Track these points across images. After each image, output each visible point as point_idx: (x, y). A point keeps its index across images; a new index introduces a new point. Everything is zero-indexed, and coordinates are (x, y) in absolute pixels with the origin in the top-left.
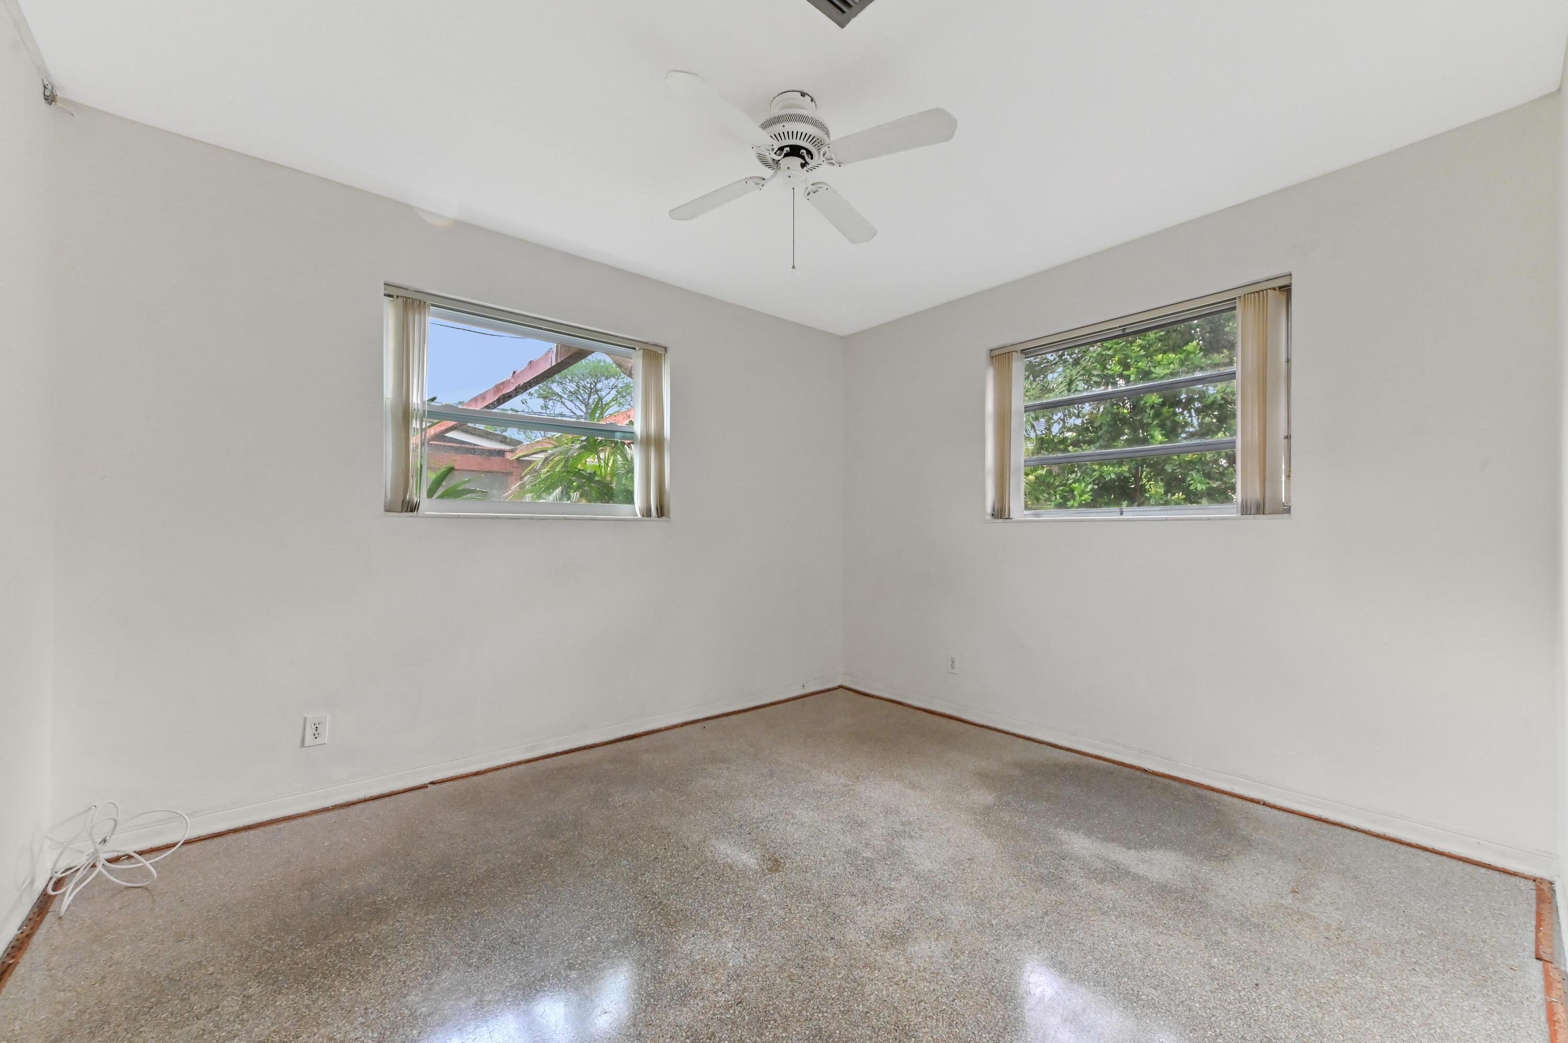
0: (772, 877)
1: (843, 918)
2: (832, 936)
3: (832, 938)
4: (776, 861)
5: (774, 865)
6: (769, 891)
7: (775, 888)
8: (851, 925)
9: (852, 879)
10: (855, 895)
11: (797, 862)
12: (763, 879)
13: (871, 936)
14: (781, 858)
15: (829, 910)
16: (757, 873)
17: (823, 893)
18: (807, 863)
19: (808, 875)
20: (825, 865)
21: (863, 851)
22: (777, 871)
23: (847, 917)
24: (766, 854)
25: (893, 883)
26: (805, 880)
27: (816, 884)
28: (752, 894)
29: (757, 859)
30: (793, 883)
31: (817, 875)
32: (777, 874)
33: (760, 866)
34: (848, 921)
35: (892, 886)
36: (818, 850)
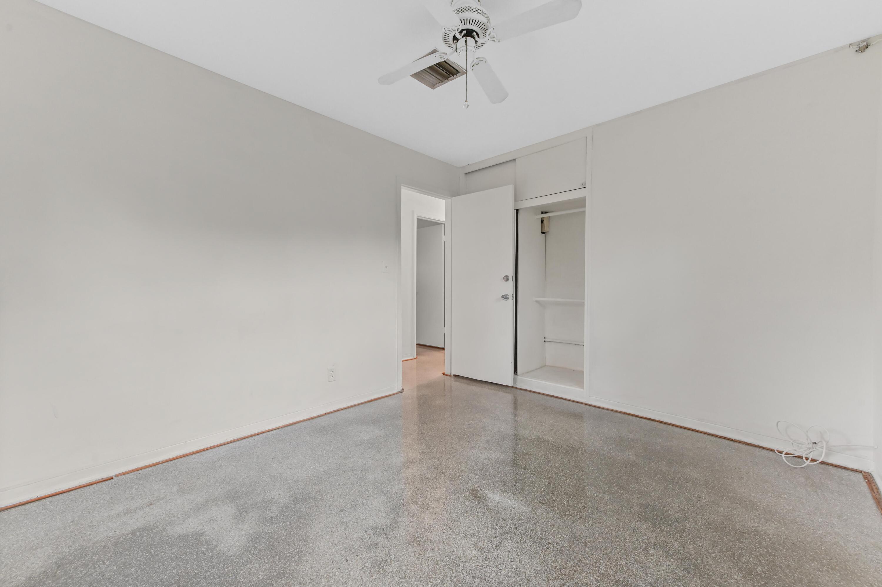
0: (474, 486)
1: (433, 468)
2: (438, 461)
3: (438, 460)
4: (475, 497)
5: (476, 494)
6: (473, 478)
7: (470, 480)
8: (429, 466)
9: (427, 488)
10: (426, 479)
11: (462, 497)
12: (479, 484)
13: (421, 462)
14: (473, 499)
15: (440, 471)
16: (484, 488)
17: (443, 478)
18: (456, 496)
19: (453, 489)
20: (443, 495)
21: (417, 510)
22: (473, 490)
23: (431, 468)
24: (484, 502)
25: (403, 487)
26: (454, 485)
27: (448, 483)
28: (481, 476)
29: (488, 497)
30: (461, 483)
31: (448, 489)
32: (472, 488)
33: (485, 493)
34: (430, 467)
35: (404, 485)
36: (449, 508)
